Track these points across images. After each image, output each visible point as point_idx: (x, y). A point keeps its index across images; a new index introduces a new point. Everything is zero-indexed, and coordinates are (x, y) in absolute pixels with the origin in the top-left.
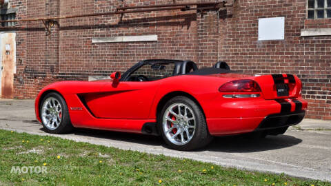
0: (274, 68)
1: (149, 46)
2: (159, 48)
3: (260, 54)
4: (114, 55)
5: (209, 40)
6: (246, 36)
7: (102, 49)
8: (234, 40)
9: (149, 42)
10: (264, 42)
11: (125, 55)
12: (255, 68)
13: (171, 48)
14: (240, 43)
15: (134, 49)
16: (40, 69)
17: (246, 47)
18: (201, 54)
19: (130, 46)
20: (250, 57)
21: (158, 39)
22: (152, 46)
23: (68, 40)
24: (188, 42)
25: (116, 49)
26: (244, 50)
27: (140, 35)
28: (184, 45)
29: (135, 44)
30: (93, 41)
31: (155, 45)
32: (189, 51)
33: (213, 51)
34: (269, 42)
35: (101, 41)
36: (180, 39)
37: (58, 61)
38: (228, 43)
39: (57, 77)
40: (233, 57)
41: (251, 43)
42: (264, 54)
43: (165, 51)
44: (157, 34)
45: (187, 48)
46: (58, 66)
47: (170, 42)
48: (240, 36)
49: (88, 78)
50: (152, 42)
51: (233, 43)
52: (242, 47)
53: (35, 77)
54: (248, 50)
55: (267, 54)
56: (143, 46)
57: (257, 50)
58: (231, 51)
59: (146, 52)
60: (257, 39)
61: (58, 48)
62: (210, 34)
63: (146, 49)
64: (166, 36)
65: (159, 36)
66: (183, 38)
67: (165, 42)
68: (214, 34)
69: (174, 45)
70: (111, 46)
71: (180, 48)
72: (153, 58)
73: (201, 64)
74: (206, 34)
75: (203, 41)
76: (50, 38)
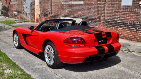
0: (127, 18)
1: (81, 6)
3: (122, 11)
4: (69, 9)
5: (102, 5)
6: (117, 3)
7: (65, 6)
8: (112, 5)
9: (81, 4)
10: (124, 6)
11: (73, 9)
12: (119, 17)
13: (88, 7)
14: (114, 6)
15: (75, 7)
16: (46, 13)
17: (116, 8)
18: (99, 10)
19: (74, 5)
20: (118, 13)
21: (84, 3)
23: (55, 2)
24: (94, 5)
25: (70, 7)
26: (115, 9)
27: (78, 1)
29: (76, 5)
30: (62, 3)
31: (83, 6)
32: (95, 9)
33: (103, 9)
34: (126, 6)
35: (65, 3)
36: (91, 3)
37: (52, 10)
38: (109, 6)
39: (51, 16)
40: (111, 12)
41: (118, 6)
42: (123, 11)
43: (86, 8)
44: (83, 1)
45: (94, 7)
46: (51, 12)
47: (88, 5)
48: (114, 3)
49: (60, 17)
50: (82, 4)
51: (111, 6)
52: (115, 8)
53: (45, 16)
54: (117, 10)
55: (125, 12)
56: (78, 6)
57: (121, 10)
58: (111, 9)
60: (121, 5)
61: (51, 5)
62: (102, 2)
63: (80, 7)
64: (86, 2)
65: (84, 2)
66: (93, 3)
67: (86, 5)
68: (104, 2)
69: (90, 6)
70: (68, 5)
71: (91, 7)
72: (82, 11)
73: (98, 15)
74: (101, 2)
75: (99, 5)
76: (49, 1)
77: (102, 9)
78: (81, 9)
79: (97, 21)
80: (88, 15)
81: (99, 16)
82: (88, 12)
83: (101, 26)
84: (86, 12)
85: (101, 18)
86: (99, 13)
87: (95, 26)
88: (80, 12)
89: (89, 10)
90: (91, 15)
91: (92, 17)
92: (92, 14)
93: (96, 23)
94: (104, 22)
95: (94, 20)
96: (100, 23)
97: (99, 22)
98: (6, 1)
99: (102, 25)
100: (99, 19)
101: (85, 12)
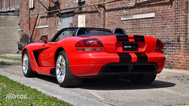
1: (150, 21)
2: (156, 23)
4: (133, 29)
5: (182, 15)
7: (126, 25)
13: (162, 22)
15: (142, 24)
18: (177, 26)
19: (141, 22)
21: (156, 16)
22: (152, 21)
23: (110, 19)
24: (171, 17)
25: (133, 24)
27: (146, 13)
28: (169, 19)
29: (143, 20)
30: (122, 19)
31: (154, 21)
32: (172, 24)
33: (184, 23)
35: (126, 19)
36: (167, 15)
43: (159, 25)
44: (155, 12)
45: (171, 22)
47: (161, 18)
56: (147, 21)
59: (149, 25)
62: (182, 10)
63: (149, 23)
64: (159, 13)
65: (155, 14)
66: (169, 15)
67: (159, 18)
68: (184, 10)
69: (164, 20)
70: (131, 22)
71: (167, 22)
72: (153, 30)
73: (177, 34)
74: (179, 11)
75: (178, 16)
76: (100, 18)
77: (181, 23)
78: (151, 28)
79: (175, 46)
80: (162, 36)
81: (178, 36)
82: (162, 32)
83: (181, 54)
84: (159, 32)
85: (181, 39)
86: (178, 31)
87: (173, 54)
88: (150, 32)
89: (163, 27)
90: (166, 36)
91: (168, 39)
92: (168, 34)
93: (173, 49)
94: (185, 47)
95: (170, 44)
96: (180, 49)
97: (178, 48)
98: (28, 25)
99: (182, 52)
100: (178, 41)
101: (157, 32)
